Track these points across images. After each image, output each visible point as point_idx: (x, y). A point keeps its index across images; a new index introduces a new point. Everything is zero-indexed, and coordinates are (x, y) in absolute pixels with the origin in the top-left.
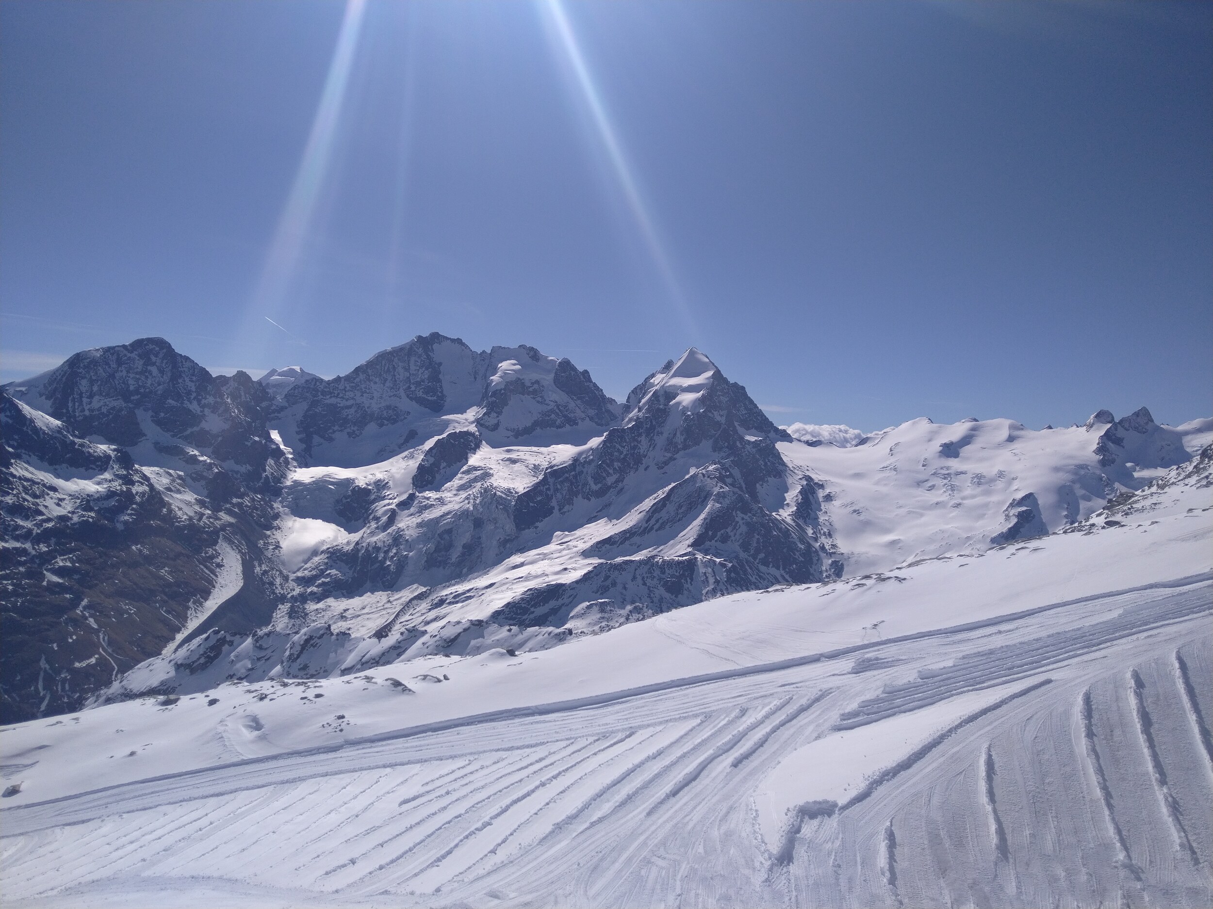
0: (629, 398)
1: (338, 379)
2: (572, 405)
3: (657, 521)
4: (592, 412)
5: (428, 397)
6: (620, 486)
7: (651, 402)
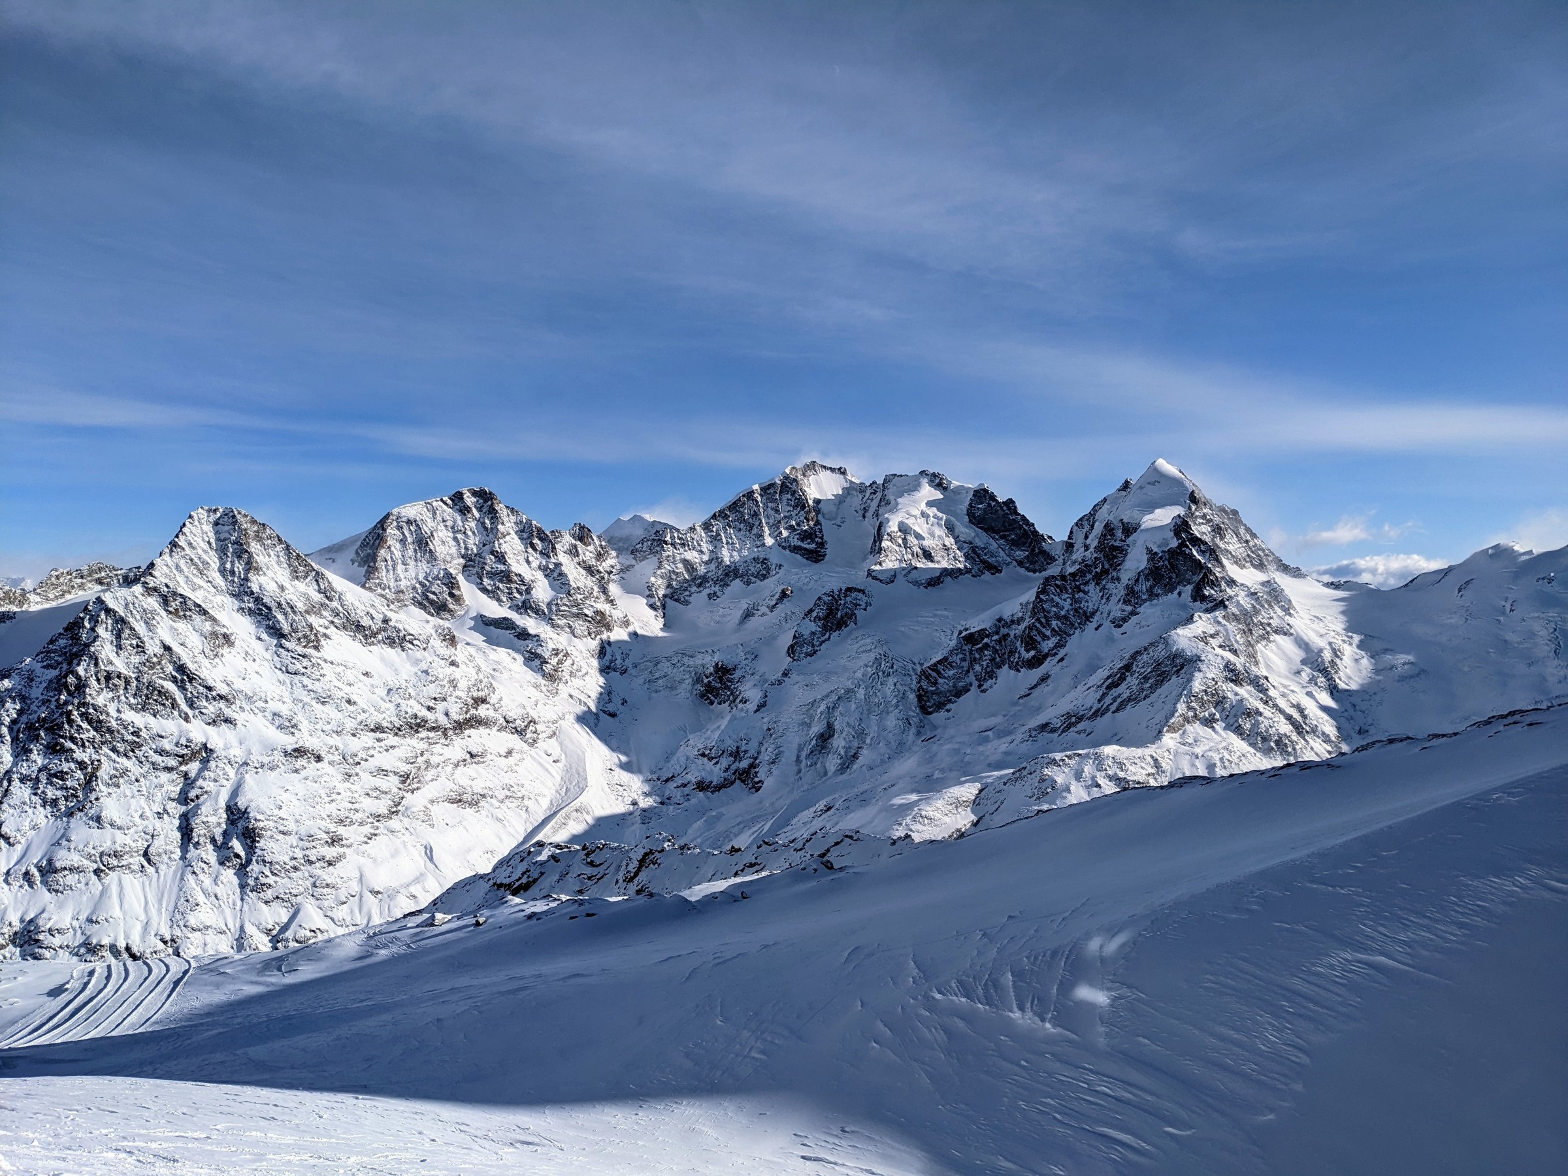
0: (1071, 532)
2: (994, 545)
3: (1114, 700)
4: (1020, 554)
5: (805, 545)
6: (1062, 653)
7: (1103, 537)
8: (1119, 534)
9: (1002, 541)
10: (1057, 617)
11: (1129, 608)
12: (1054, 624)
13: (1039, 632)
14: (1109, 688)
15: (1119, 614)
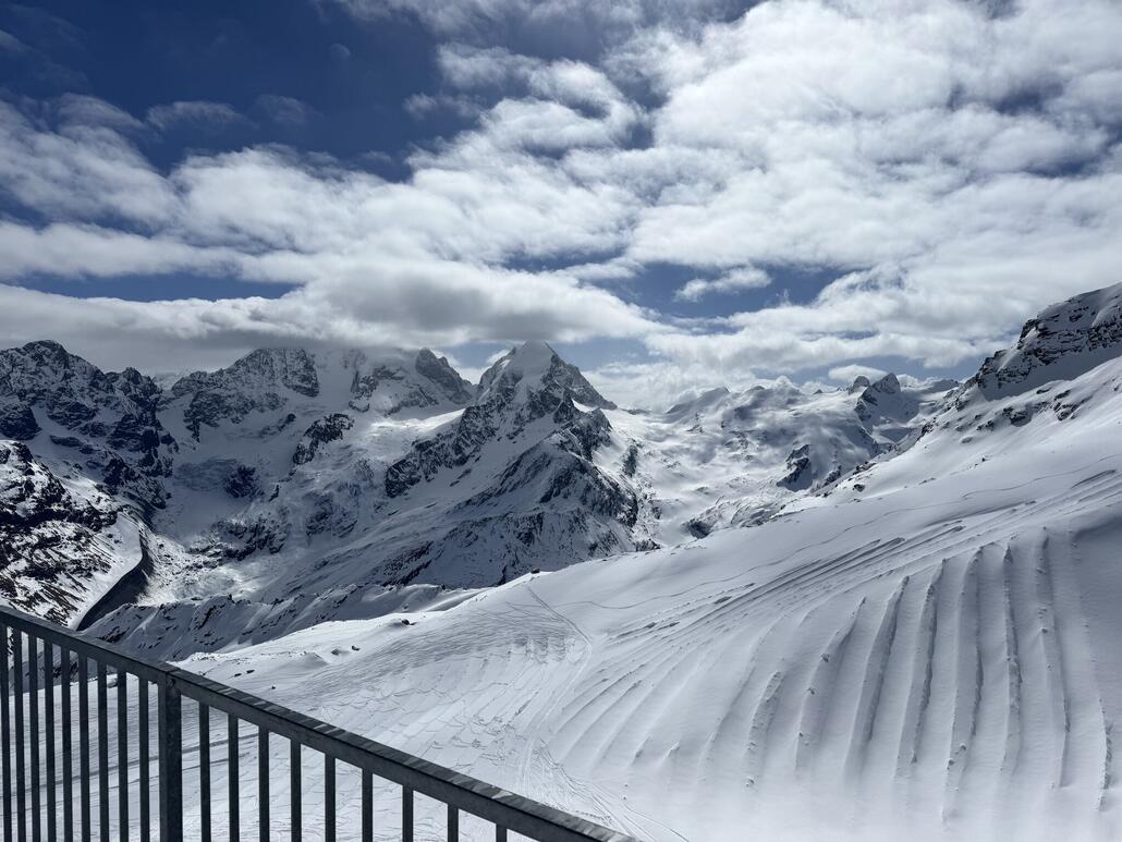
0: (482, 379)
1: (221, 372)
2: (433, 386)
3: (510, 483)
4: (450, 393)
5: (304, 385)
6: (477, 455)
7: (501, 382)
8: (510, 380)
9: (439, 384)
10: (475, 433)
11: (518, 427)
12: (473, 437)
13: (464, 442)
14: (507, 476)
15: (511, 431)
